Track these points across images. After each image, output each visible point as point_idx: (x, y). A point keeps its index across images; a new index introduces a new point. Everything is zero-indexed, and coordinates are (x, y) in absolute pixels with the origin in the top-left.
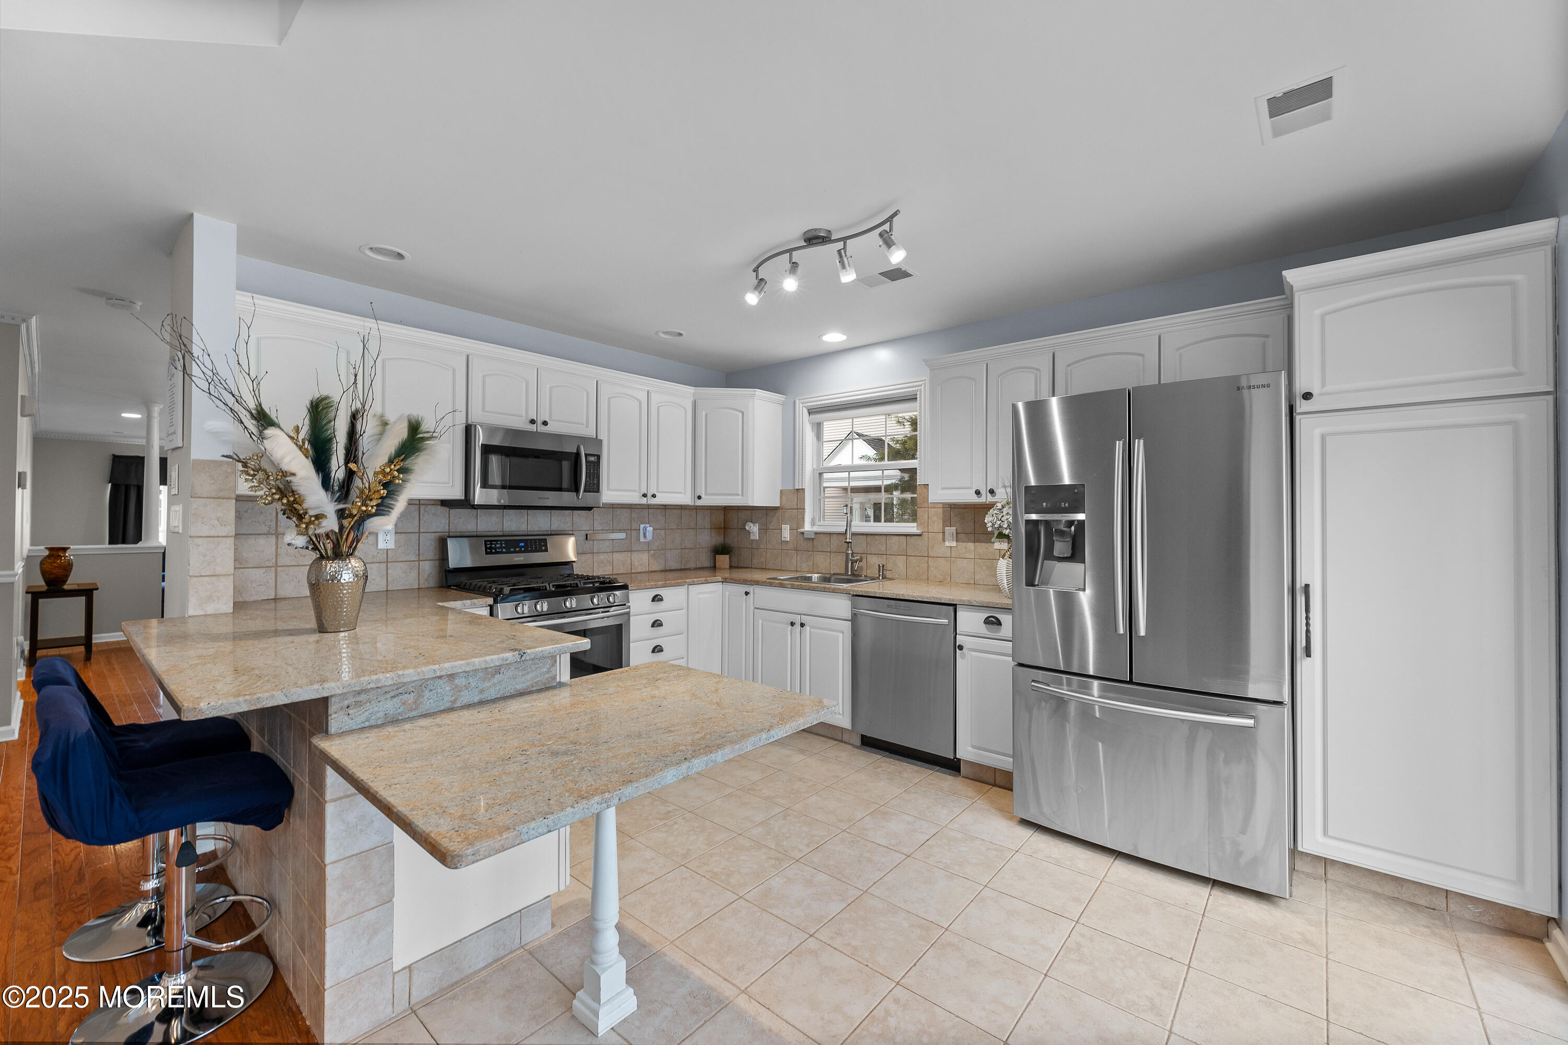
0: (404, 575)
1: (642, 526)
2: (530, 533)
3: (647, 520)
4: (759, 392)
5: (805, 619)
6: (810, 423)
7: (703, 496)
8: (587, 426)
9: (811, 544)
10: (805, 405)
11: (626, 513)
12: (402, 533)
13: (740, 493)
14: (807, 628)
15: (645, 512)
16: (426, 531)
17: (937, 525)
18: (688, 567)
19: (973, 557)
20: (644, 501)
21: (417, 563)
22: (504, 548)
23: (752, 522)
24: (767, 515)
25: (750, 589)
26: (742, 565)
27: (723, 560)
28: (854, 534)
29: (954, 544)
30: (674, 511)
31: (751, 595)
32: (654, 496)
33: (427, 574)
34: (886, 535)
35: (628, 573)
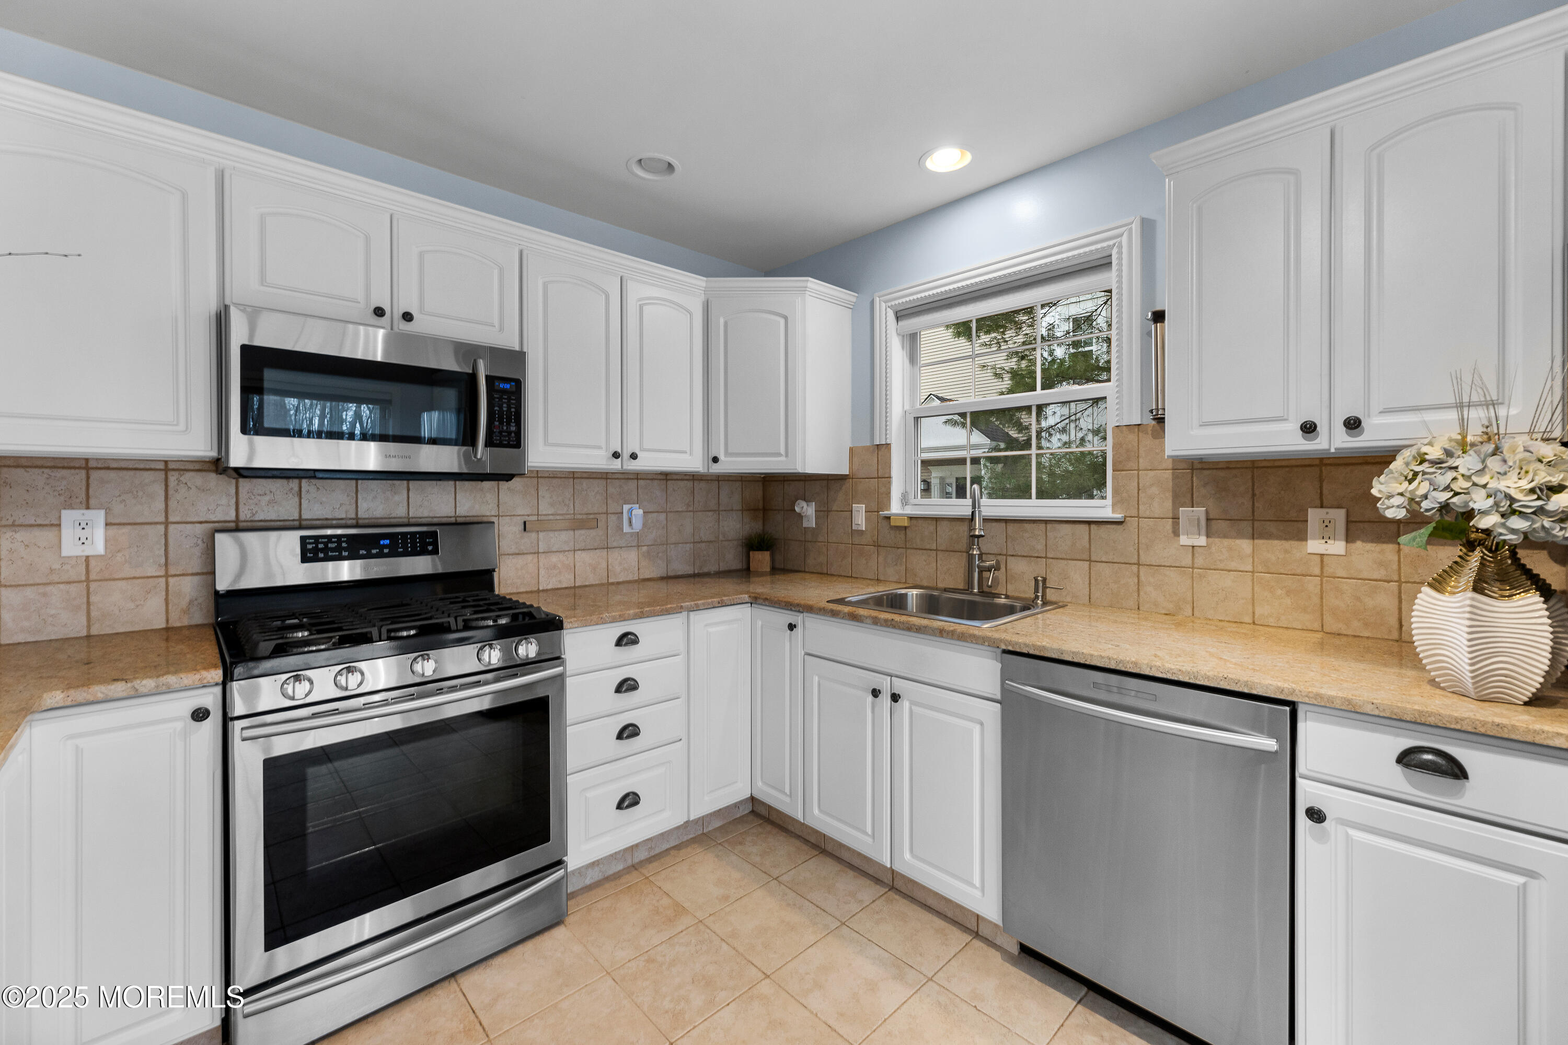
0: (132, 605)
1: (626, 507)
2: (412, 521)
3: (635, 497)
4: (812, 283)
5: (900, 686)
6: (898, 334)
7: (722, 457)
8: (501, 329)
9: (902, 536)
10: (889, 304)
11: (598, 486)
12: (124, 524)
13: (783, 451)
14: (905, 704)
15: (632, 484)
16: (184, 520)
17: (1161, 503)
18: (705, 570)
19: (1250, 568)
20: (616, 465)
21: (163, 580)
22: (345, 549)
23: (805, 500)
24: (828, 488)
25: (798, 618)
26: (789, 567)
27: (762, 559)
28: (986, 520)
29: (1202, 541)
30: (680, 483)
31: (799, 630)
32: (634, 456)
33: (187, 599)
34: (1046, 522)
35: (602, 585)
